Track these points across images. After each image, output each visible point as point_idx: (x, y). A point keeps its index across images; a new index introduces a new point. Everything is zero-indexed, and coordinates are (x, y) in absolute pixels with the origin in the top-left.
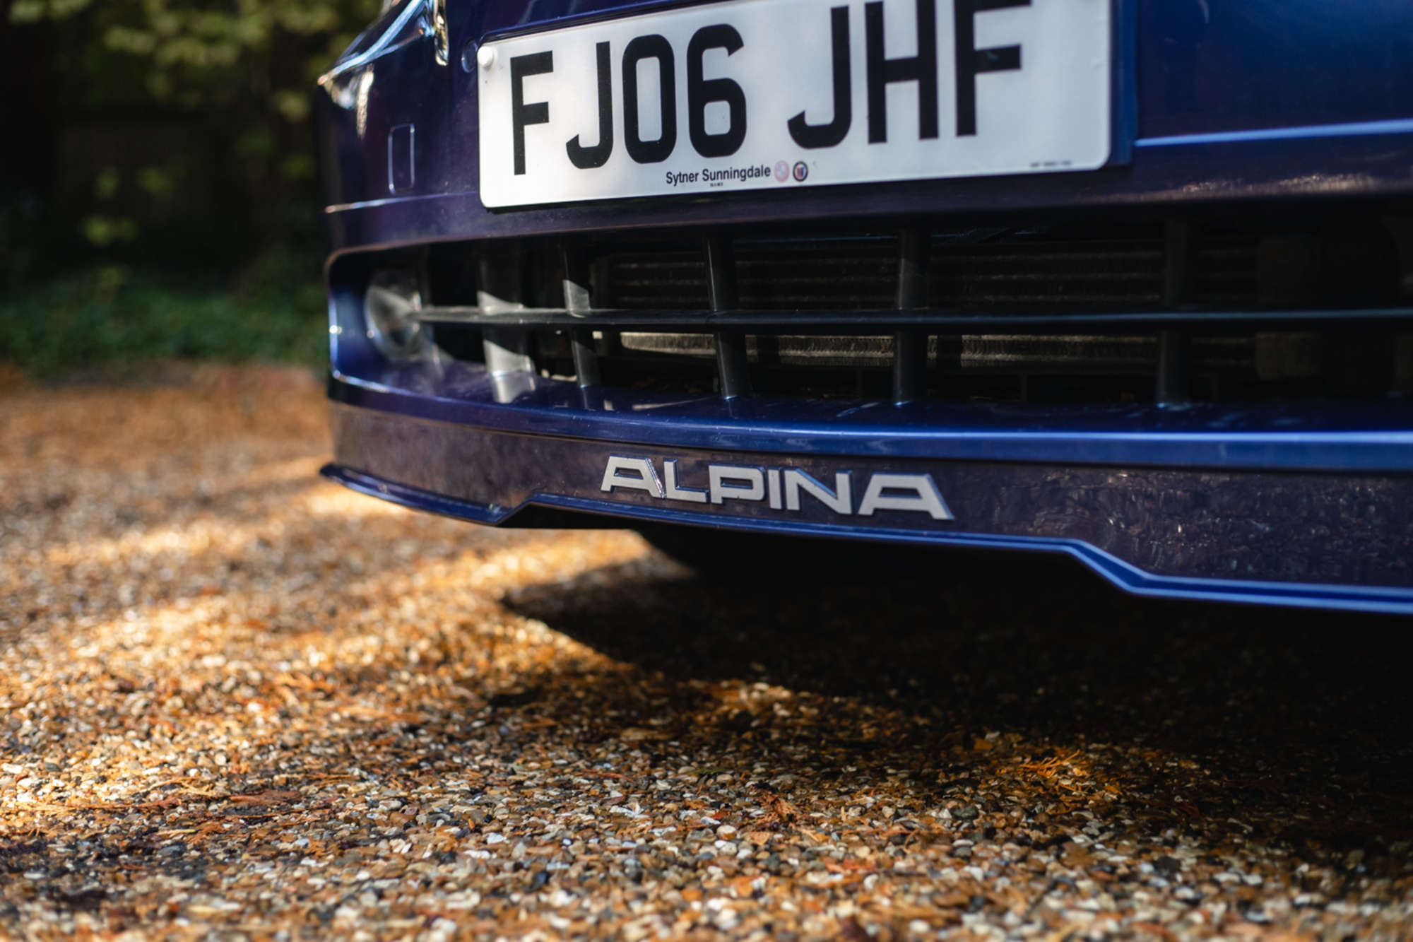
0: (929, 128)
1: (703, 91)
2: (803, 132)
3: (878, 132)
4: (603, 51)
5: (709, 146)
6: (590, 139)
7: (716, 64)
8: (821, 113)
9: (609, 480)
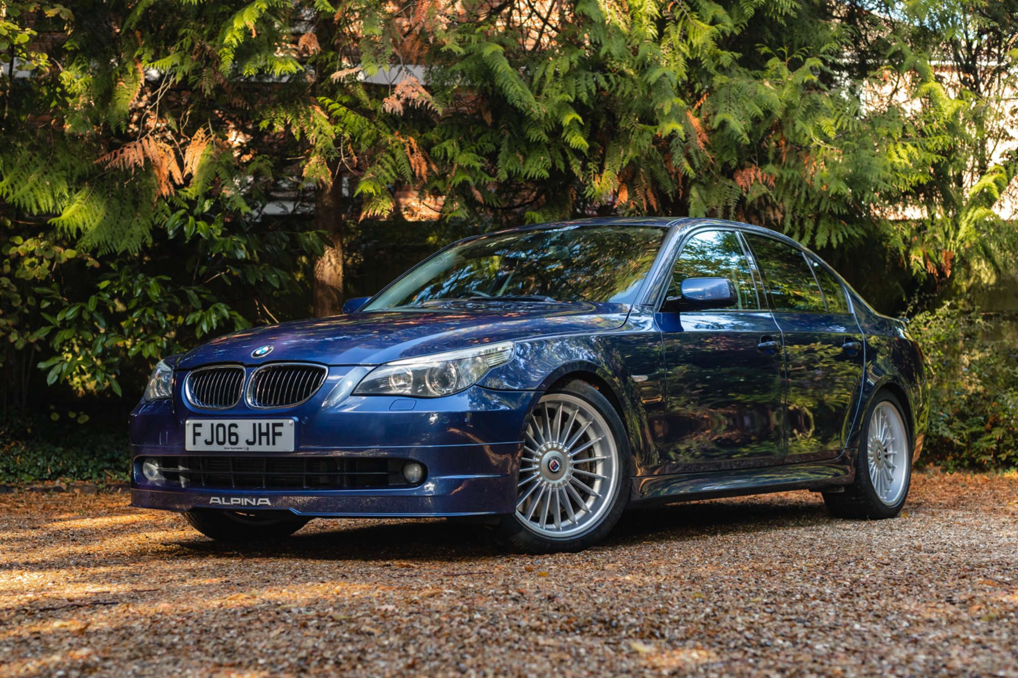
0: (268, 444)
1: (231, 434)
2: (248, 443)
3: (260, 444)
4: (212, 425)
5: (232, 443)
6: (209, 440)
7: (233, 430)
8: (251, 440)
9: (211, 501)
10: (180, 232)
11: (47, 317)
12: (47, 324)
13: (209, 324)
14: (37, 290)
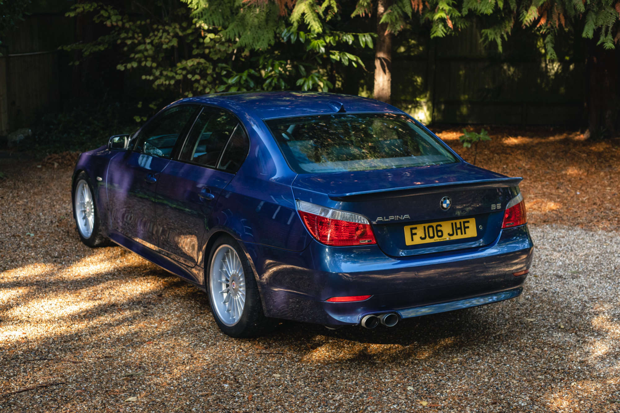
10: (289, 39)
11: (225, 79)
12: (225, 83)
13: (308, 85)
14: (220, 65)
